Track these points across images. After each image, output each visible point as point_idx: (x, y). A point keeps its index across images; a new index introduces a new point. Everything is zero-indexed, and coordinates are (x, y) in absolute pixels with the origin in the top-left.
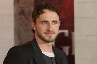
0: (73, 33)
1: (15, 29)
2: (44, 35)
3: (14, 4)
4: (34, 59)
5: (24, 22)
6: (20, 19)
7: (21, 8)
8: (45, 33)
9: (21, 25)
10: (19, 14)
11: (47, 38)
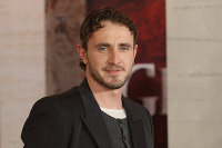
0: (164, 70)
1: (47, 61)
2: (102, 74)
3: (46, 11)
4: (84, 124)
5: (65, 47)
6: (58, 41)
7: (59, 18)
8: (105, 70)
9: (59, 53)
10: (56, 31)
11: (108, 80)
